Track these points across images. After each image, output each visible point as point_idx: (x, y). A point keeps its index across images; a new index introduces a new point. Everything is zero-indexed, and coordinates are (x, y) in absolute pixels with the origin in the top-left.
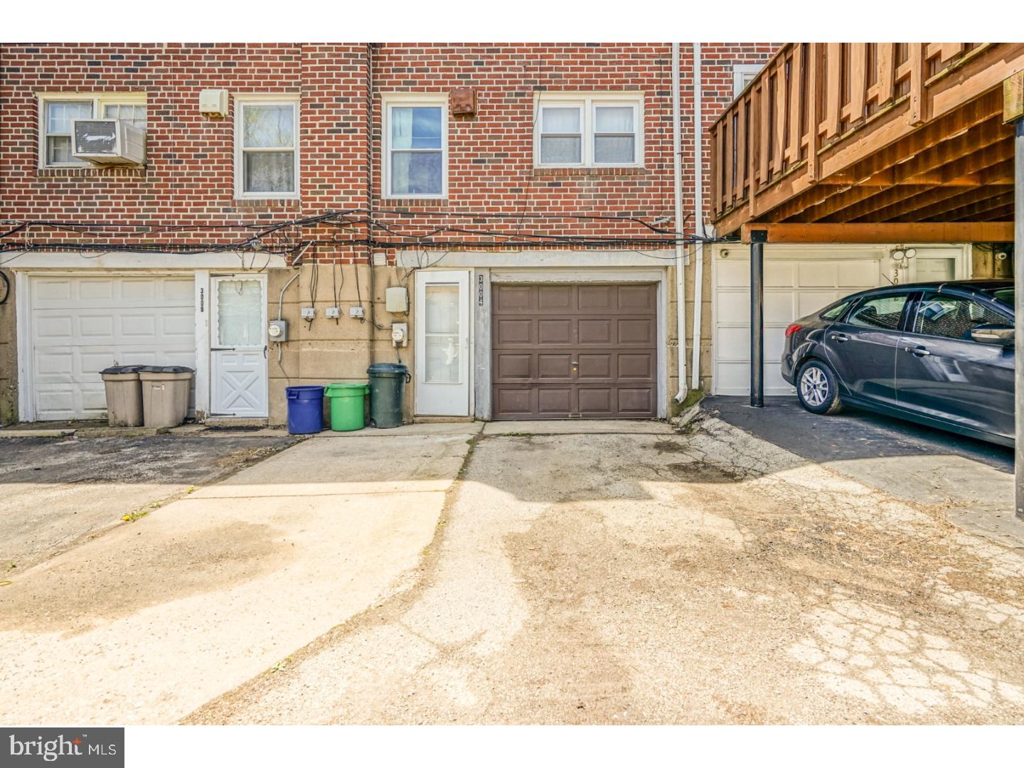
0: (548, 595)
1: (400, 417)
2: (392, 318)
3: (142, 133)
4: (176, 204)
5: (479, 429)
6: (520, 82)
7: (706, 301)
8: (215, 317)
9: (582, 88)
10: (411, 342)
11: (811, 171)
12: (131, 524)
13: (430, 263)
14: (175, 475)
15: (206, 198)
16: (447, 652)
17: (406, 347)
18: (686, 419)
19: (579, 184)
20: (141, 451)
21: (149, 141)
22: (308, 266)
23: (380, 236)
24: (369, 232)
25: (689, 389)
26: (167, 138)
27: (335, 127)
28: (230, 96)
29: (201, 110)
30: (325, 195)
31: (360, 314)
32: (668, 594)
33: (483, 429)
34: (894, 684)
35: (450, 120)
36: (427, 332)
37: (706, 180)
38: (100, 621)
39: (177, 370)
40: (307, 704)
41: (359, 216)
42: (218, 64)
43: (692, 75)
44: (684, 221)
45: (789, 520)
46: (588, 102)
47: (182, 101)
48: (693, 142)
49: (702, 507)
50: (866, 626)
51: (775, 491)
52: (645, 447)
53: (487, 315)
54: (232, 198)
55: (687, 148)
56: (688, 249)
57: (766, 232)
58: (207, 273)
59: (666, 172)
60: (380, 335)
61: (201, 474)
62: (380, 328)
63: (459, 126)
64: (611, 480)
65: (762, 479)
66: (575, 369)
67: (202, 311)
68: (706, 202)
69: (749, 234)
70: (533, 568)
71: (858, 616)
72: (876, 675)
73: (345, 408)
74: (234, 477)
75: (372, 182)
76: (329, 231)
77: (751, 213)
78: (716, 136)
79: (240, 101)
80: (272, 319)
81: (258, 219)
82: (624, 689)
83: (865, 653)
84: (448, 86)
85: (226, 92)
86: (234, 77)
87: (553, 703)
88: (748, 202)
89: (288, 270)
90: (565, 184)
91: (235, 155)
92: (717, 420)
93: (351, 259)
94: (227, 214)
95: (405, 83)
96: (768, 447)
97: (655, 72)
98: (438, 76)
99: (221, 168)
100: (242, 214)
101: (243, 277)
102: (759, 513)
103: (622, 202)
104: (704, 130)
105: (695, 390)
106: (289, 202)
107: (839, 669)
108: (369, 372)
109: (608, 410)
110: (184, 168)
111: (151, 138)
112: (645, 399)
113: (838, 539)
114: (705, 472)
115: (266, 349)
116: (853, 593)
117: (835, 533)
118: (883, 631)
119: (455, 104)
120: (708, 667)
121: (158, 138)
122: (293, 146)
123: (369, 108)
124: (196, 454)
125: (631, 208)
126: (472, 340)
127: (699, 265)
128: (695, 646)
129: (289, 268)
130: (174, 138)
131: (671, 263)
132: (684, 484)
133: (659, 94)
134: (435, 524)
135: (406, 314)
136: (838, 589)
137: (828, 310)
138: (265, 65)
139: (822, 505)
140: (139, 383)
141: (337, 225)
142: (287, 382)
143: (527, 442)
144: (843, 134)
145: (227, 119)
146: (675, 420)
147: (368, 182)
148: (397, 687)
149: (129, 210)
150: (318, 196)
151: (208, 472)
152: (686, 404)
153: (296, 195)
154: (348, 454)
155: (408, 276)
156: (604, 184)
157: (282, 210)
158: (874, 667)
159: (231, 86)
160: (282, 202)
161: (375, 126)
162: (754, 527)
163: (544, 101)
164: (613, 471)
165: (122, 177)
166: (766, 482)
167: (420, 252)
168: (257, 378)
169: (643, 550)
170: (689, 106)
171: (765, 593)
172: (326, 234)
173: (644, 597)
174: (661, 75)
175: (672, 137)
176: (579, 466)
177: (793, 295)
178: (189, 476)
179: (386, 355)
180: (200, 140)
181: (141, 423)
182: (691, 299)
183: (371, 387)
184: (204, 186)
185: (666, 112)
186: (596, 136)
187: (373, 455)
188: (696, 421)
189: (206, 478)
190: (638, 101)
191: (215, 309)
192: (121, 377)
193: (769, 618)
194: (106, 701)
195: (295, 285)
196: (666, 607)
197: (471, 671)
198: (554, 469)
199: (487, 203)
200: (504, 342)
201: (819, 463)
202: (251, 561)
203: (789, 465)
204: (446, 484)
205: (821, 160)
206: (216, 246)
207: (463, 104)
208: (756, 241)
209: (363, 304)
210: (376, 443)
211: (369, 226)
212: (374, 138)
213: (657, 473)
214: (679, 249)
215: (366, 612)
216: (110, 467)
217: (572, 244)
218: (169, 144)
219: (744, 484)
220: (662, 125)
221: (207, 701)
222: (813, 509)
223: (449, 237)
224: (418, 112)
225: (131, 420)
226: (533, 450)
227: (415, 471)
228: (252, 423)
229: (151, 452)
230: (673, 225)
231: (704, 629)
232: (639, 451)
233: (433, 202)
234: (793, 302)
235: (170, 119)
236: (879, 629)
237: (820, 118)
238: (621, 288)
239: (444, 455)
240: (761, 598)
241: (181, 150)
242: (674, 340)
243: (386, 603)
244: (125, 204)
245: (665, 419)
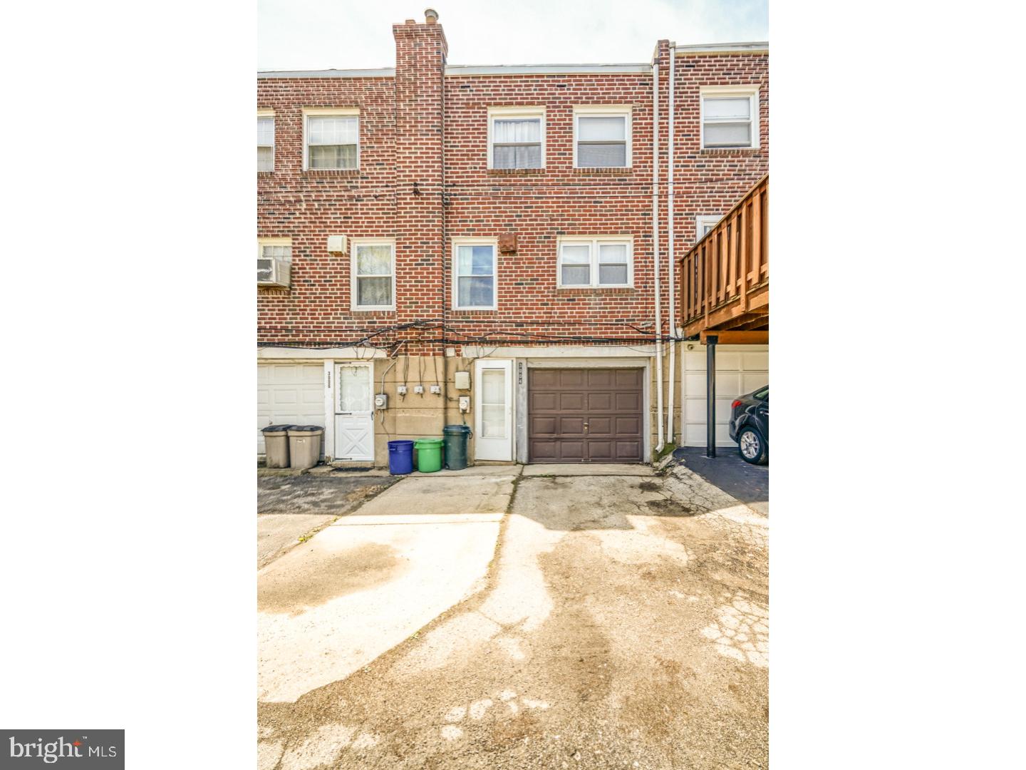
0: (565, 595)
1: (465, 462)
2: (459, 393)
3: (288, 265)
4: (312, 314)
5: (520, 470)
6: (547, 229)
7: (677, 381)
8: (338, 392)
9: (590, 233)
10: (472, 411)
11: (743, 305)
12: (304, 544)
13: (486, 354)
14: (322, 507)
15: (332, 310)
16: (507, 629)
17: (469, 413)
18: (664, 463)
19: (589, 300)
20: (295, 488)
21: (293, 271)
22: (402, 357)
23: (451, 335)
24: (443, 333)
25: (666, 442)
26: (305, 268)
27: (420, 262)
28: (349, 240)
29: (329, 250)
30: (413, 309)
31: (438, 391)
32: (637, 595)
33: (522, 471)
34: (757, 651)
35: (499, 255)
36: (483, 402)
37: (677, 297)
38: (306, 608)
39: (313, 429)
40: (433, 657)
41: (436, 323)
42: (340, 218)
43: (667, 223)
44: (662, 325)
45: (720, 544)
46: (595, 242)
47: (315, 243)
48: (668, 270)
49: (665, 535)
50: (750, 617)
51: (714, 523)
52: (632, 487)
53: (524, 390)
54: (349, 310)
55: (664, 274)
56: (664, 345)
57: (717, 337)
58: (332, 362)
59: (649, 291)
60: (451, 405)
61: (338, 506)
62: (451, 400)
63: (505, 259)
64: (608, 514)
65: (708, 514)
66: (586, 428)
67: (329, 387)
68: (678, 312)
69: (705, 339)
70: (556, 577)
71: (747, 611)
72: (748, 646)
73: (428, 456)
74: (361, 509)
75: (445, 299)
76: (416, 333)
77: (706, 325)
78: (683, 266)
79: (355, 243)
80: (377, 394)
81: (367, 324)
82: (606, 652)
83: (745, 633)
84: (498, 232)
85: (345, 237)
86: (351, 227)
87: (566, 659)
88: (704, 317)
89: (388, 360)
90: (579, 300)
91: (352, 281)
92: (683, 467)
93: (431, 353)
94: (346, 321)
95: (468, 230)
96: (715, 490)
97: (641, 221)
98: (490, 225)
99: (342, 289)
100: (356, 321)
101: (357, 364)
102: (702, 539)
103: (619, 312)
104: (676, 262)
105: (670, 444)
106: (389, 312)
107: (728, 642)
108: (444, 431)
109: (609, 457)
110: (317, 289)
111: (294, 269)
112: (635, 449)
113: (748, 559)
114: (671, 507)
115: (372, 413)
116: (748, 596)
117: (748, 554)
118: (759, 620)
119: (502, 245)
120: (654, 640)
121: (299, 269)
122: (390, 273)
123: (443, 248)
124: (332, 490)
125: (625, 316)
126: (515, 408)
127: (672, 356)
128: (648, 628)
129: (389, 358)
130: (310, 268)
131: (653, 355)
132: (655, 517)
133: (644, 236)
134: (495, 546)
135: (469, 390)
136: (740, 593)
137: (758, 393)
138: (372, 218)
139: (743, 534)
140: (288, 438)
141: (422, 329)
142: (387, 437)
143: (553, 482)
144: (762, 283)
145: (346, 256)
146: (656, 464)
147: (443, 299)
148: (480, 648)
149: (280, 319)
150: (408, 309)
151: (343, 506)
152: (664, 453)
153: (392, 308)
154: (433, 492)
155: (470, 363)
156: (606, 299)
157: (384, 318)
158: (748, 641)
159: (349, 233)
160: (384, 312)
161: (447, 260)
162: (697, 550)
163: (563, 242)
164: (610, 506)
165: (275, 296)
166: (710, 517)
167: (479, 347)
168: (367, 433)
169: (624, 566)
170: (665, 245)
171: (695, 595)
172: (414, 335)
173: (622, 597)
174: (645, 223)
175: (653, 266)
176: (587, 502)
177: (739, 375)
178: (331, 508)
179: (456, 420)
180: (328, 270)
181: (288, 465)
182: (666, 380)
183: (445, 442)
184: (330, 302)
185: (649, 249)
186: (601, 265)
187: (450, 492)
188: (669, 466)
189: (343, 510)
190: (629, 241)
191: (338, 386)
192: (275, 434)
193: (694, 611)
194: (326, 654)
195: (392, 370)
196: (634, 603)
197: (521, 640)
198: (570, 504)
199: (524, 313)
200: (537, 409)
201: (746, 503)
202: (385, 570)
203: (727, 505)
204: (500, 516)
205: (749, 298)
206: (339, 344)
207: (508, 245)
208: (711, 343)
209: (439, 383)
210: (450, 482)
211: (443, 330)
212: (447, 268)
213: (639, 508)
214: (658, 345)
215: (459, 604)
216: (280, 501)
217: (584, 342)
218: (307, 273)
219: (696, 518)
220: (646, 258)
221: (380, 654)
222: (736, 537)
223: (498, 337)
224: (477, 250)
225: (282, 463)
226: (556, 489)
227: (479, 506)
228: (363, 465)
229: (302, 490)
230: (654, 328)
231: (655, 618)
232: (628, 491)
233: (487, 312)
234: (740, 383)
235: (307, 256)
236: (756, 619)
237: (749, 269)
238: (618, 371)
239: (497, 493)
240: (692, 599)
241: (315, 277)
242: (655, 408)
243: (470, 599)
244: (277, 314)
245: (649, 464)
